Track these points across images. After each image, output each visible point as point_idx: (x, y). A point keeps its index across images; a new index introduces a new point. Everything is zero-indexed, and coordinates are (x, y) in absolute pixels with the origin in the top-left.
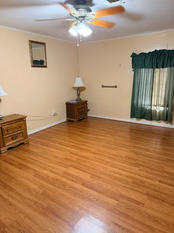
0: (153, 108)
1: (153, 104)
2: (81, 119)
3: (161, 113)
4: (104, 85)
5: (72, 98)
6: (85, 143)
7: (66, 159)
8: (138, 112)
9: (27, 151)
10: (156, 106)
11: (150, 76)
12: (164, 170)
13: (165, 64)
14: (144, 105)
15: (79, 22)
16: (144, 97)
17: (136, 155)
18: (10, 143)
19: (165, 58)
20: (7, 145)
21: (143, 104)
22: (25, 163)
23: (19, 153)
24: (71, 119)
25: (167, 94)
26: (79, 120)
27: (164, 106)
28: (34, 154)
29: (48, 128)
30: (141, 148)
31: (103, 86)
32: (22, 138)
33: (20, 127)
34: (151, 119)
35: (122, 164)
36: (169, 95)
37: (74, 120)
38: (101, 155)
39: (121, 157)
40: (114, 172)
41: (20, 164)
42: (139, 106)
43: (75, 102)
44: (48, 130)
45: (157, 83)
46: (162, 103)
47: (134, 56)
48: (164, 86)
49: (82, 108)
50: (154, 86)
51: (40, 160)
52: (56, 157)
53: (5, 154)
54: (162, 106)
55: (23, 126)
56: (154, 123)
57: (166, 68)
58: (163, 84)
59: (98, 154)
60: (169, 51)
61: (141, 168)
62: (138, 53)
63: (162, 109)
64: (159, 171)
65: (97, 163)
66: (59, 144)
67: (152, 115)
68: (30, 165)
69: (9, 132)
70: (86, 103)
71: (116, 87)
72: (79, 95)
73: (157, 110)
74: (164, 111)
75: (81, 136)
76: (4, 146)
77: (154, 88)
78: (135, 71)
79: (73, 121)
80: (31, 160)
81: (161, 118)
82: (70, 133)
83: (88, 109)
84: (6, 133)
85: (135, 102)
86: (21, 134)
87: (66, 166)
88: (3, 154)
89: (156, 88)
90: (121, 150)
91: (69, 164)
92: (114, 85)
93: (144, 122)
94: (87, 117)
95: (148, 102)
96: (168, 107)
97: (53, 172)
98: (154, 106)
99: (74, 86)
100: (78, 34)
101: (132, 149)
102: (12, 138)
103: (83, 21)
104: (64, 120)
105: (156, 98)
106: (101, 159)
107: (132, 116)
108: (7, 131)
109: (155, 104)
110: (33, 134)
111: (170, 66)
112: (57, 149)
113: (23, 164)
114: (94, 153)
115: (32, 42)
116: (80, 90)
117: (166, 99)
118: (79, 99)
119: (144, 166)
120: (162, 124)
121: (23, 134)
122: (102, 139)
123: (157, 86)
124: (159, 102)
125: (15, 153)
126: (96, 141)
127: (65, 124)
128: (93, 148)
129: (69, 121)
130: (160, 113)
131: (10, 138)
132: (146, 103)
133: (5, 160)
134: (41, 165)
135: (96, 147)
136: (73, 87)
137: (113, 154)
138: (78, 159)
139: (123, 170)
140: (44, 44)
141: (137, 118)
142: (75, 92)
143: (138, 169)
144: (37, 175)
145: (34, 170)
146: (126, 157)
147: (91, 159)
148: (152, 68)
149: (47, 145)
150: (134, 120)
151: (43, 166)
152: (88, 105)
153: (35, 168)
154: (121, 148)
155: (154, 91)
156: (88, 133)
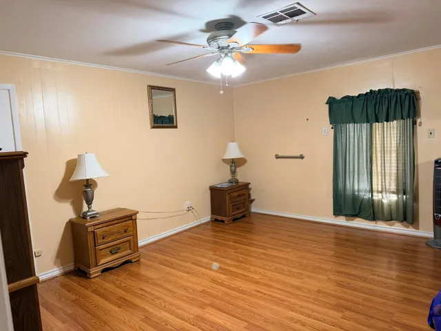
0: (377, 197)
1: (374, 189)
2: (237, 216)
3: (394, 207)
4: (280, 155)
5: (221, 178)
6: (242, 262)
7: (203, 292)
8: (347, 204)
9: (137, 276)
10: (381, 192)
11: (364, 137)
12: (394, 319)
13: (391, 115)
14: (358, 191)
15: (223, 55)
16: (356, 176)
17: (339, 289)
18: (106, 260)
19: (389, 103)
20: (101, 263)
21: (356, 188)
22: (129, 297)
23: (121, 278)
24: (220, 218)
25: (401, 169)
26: (235, 220)
27: (397, 193)
28: (147, 280)
29: (177, 234)
30: (350, 274)
31: (277, 157)
32: (129, 251)
33: (126, 232)
34: (374, 218)
35: (310, 306)
36: (405, 170)
37: (223, 218)
38: (269, 286)
39: (310, 291)
40: (292, 319)
41: (121, 298)
42: (349, 192)
43: (225, 185)
44: (176, 237)
45: (379, 149)
46: (393, 187)
47: (331, 102)
48: (394, 155)
49: (239, 196)
50: (374, 155)
51: (156, 291)
52: (186, 288)
53: (97, 279)
54: (394, 193)
55: (131, 229)
56: (381, 226)
57: (395, 122)
58: (391, 151)
59: (265, 285)
60: (397, 91)
61: (347, 313)
62: (339, 97)
63: (394, 198)
64: (383, 321)
65: (260, 302)
66: (193, 263)
67: (376, 211)
68: (137, 301)
69: (105, 240)
70: (246, 187)
71: (302, 157)
72: (233, 172)
73: (385, 201)
74: (397, 202)
75: (235, 249)
76: (96, 265)
77: (374, 159)
78: (335, 128)
79: (223, 221)
80: (140, 292)
81: (394, 216)
82: (216, 243)
83: (252, 198)
84: (100, 241)
85: (341, 185)
86: (128, 244)
87: (203, 306)
88: (93, 280)
89: (379, 158)
90: (309, 277)
91: (208, 302)
92: (298, 155)
93: (359, 223)
94: (250, 213)
95: (364, 185)
96: (404, 194)
97: (178, 316)
98: (378, 192)
99: (225, 158)
100: (222, 75)
101: (331, 277)
102: (111, 252)
103: (229, 55)
104: (207, 218)
105: (380, 177)
106: (270, 295)
107: (337, 212)
108: (103, 238)
109: (380, 189)
110: (149, 244)
111: (402, 118)
112: (188, 273)
113: (126, 300)
114: (257, 283)
115: (152, 88)
116: (235, 164)
117: (401, 178)
118: (234, 181)
119: (352, 310)
120: (397, 228)
121: (130, 244)
122: (275, 257)
123: (379, 155)
124: (387, 184)
125: (113, 277)
126: (262, 259)
127: (208, 227)
128: (255, 272)
129: (215, 221)
130: (390, 205)
131: (107, 251)
132: (361, 188)
133: (96, 290)
134: (158, 302)
135: (262, 271)
136: (223, 160)
137: (292, 286)
138: (226, 293)
139: (309, 316)
140: (173, 90)
141: (346, 215)
142: (228, 167)
143: (339, 315)
144: (148, 319)
145: (143, 310)
146: (319, 291)
147: (250, 295)
148: (368, 122)
149: (170, 265)
150: (341, 221)
151: (161, 304)
152: (251, 192)
153: (146, 307)
154: (309, 274)
155: (374, 165)
156: (249, 244)
